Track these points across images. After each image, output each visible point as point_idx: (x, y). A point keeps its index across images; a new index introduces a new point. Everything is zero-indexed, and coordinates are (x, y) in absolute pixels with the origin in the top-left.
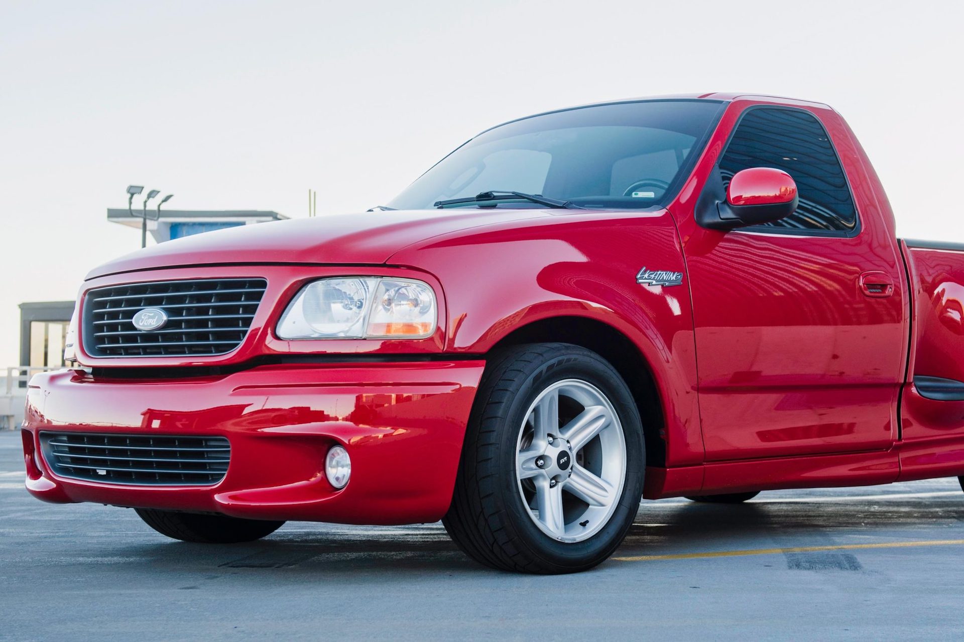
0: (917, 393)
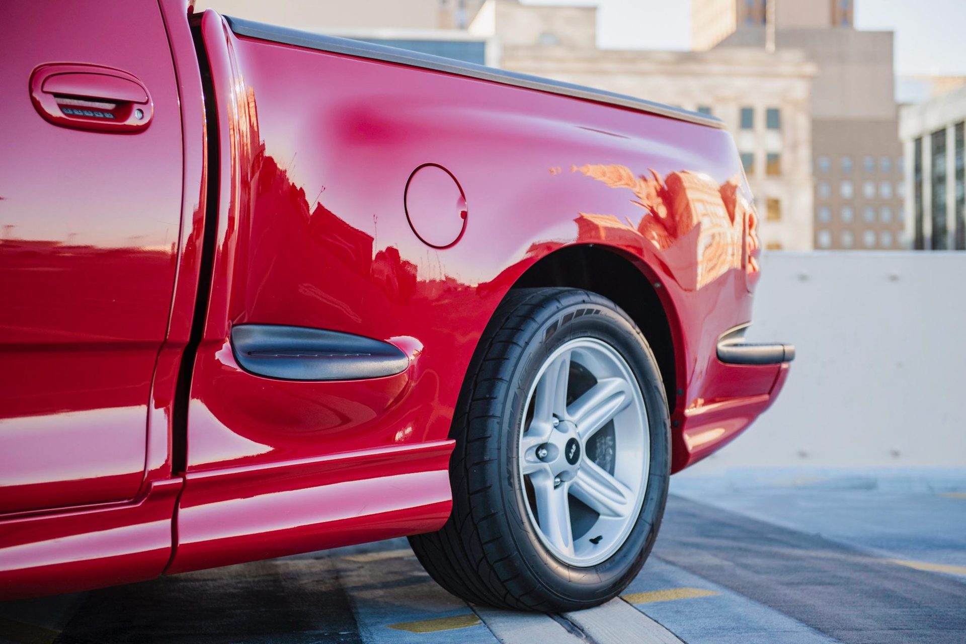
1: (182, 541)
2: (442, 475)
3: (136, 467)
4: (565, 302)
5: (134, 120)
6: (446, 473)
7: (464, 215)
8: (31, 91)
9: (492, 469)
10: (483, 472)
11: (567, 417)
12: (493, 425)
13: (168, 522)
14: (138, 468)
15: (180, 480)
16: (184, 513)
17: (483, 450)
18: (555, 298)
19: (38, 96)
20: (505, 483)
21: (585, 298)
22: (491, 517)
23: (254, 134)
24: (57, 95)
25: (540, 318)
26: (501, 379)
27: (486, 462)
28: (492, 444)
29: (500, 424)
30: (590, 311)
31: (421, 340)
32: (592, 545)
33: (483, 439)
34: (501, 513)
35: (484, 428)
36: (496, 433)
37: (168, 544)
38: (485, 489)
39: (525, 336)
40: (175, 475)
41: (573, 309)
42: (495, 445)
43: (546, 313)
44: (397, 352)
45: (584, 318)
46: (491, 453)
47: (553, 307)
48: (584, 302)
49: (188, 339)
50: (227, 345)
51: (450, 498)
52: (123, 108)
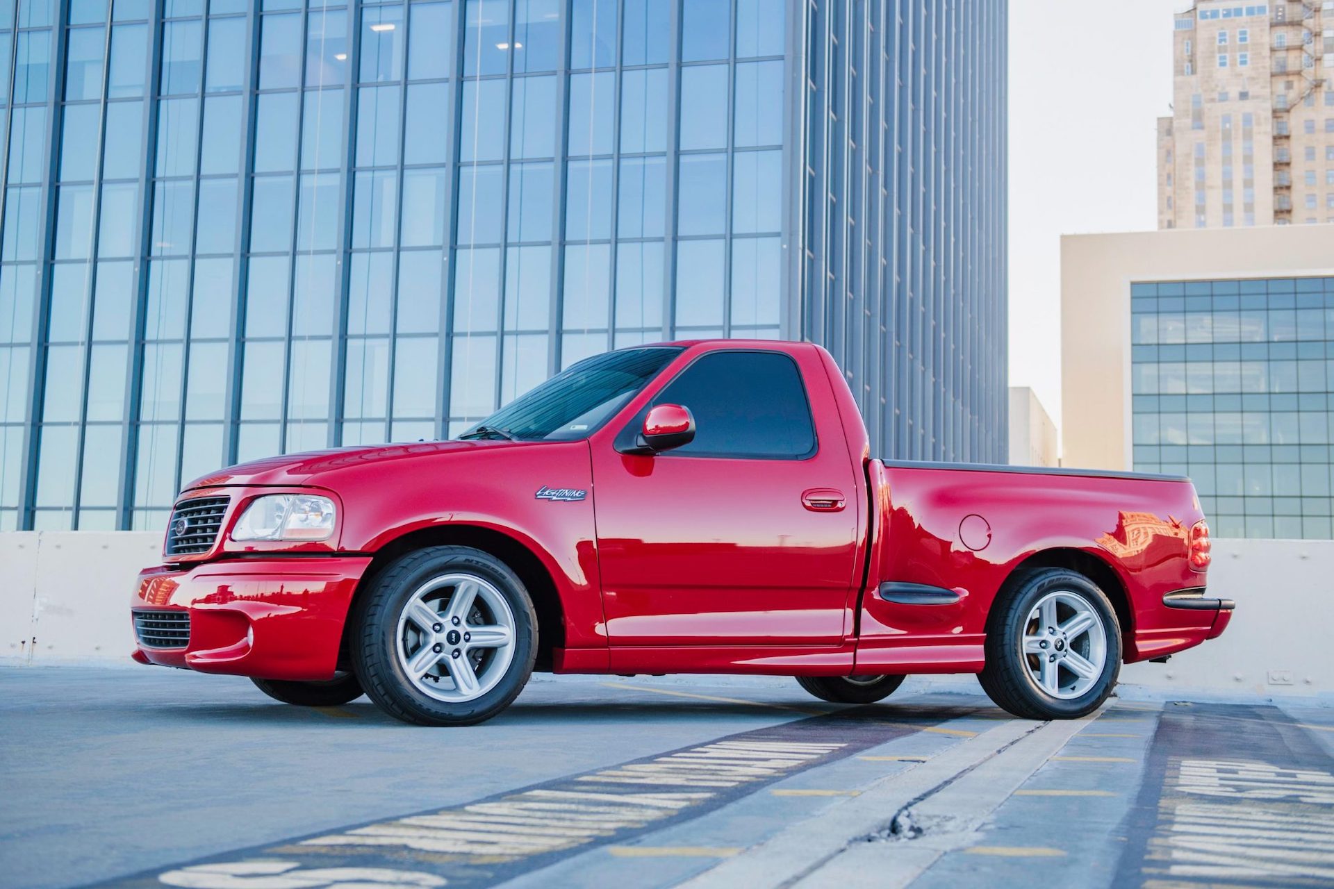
0: (881, 599)
1: (857, 663)
2: (981, 647)
3: (839, 634)
4: (1050, 574)
5: (839, 505)
6: (982, 646)
7: (989, 536)
8: (802, 499)
9: (1007, 648)
10: (1003, 649)
11: (1057, 628)
12: (1007, 628)
13: (852, 653)
14: (841, 634)
15: (856, 639)
16: (859, 651)
17: (1003, 640)
18: (1045, 572)
19: (804, 501)
20: (1014, 654)
21: (1063, 572)
22: (1007, 669)
23: (890, 502)
24: (810, 500)
25: (1034, 582)
26: (1012, 608)
27: (1004, 645)
28: (1007, 637)
29: (1011, 628)
30: (1065, 579)
31: (968, 590)
32: (1071, 691)
33: (1003, 635)
34: (1011, 668)
35: (1003, 630)
36: (1008, 632)
37: (852, 663)
38: (1004, 657)
39: (1026, 590)
40: (855, 637)
41: (1055, 578)
42: (1008, 638)
43: (1038, 579)
44: (955, 595)
45: (1061, 581)
46: (1006, 640)
47: (1043, 577)
48: (1062, 574)
49: (860, 586)
50: (877, 589)
51: (984, 660)
52: (835, 502)
